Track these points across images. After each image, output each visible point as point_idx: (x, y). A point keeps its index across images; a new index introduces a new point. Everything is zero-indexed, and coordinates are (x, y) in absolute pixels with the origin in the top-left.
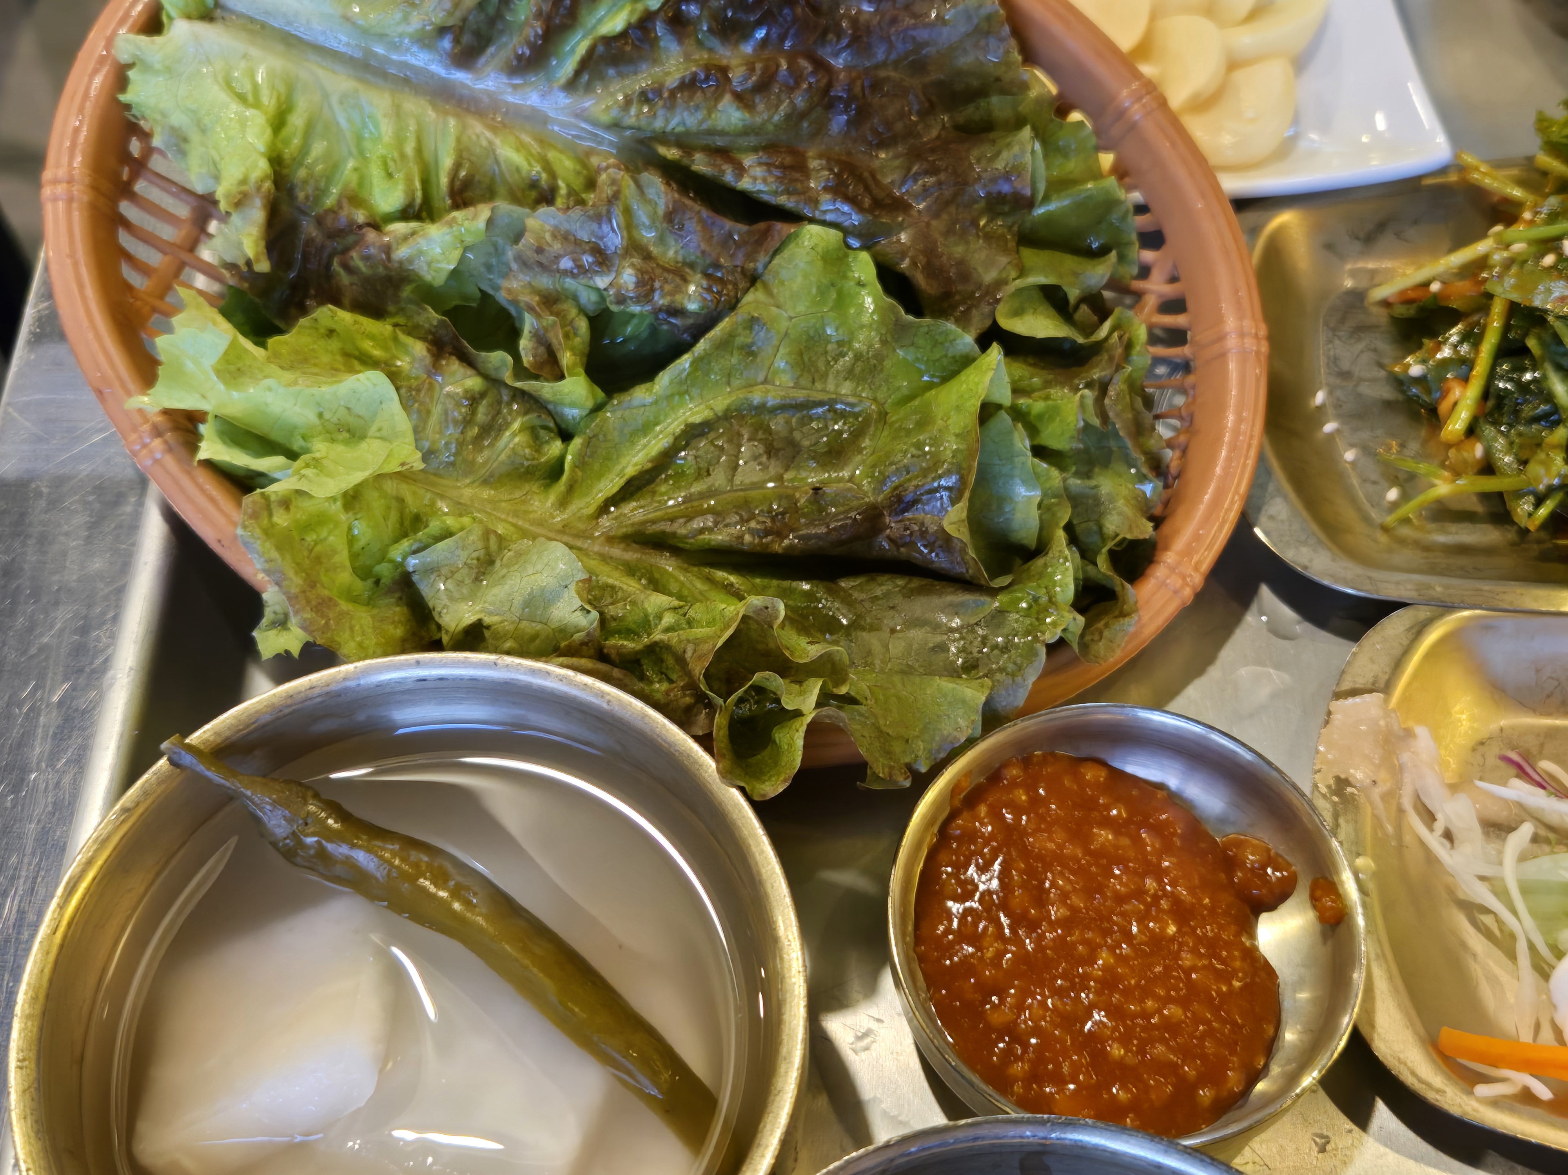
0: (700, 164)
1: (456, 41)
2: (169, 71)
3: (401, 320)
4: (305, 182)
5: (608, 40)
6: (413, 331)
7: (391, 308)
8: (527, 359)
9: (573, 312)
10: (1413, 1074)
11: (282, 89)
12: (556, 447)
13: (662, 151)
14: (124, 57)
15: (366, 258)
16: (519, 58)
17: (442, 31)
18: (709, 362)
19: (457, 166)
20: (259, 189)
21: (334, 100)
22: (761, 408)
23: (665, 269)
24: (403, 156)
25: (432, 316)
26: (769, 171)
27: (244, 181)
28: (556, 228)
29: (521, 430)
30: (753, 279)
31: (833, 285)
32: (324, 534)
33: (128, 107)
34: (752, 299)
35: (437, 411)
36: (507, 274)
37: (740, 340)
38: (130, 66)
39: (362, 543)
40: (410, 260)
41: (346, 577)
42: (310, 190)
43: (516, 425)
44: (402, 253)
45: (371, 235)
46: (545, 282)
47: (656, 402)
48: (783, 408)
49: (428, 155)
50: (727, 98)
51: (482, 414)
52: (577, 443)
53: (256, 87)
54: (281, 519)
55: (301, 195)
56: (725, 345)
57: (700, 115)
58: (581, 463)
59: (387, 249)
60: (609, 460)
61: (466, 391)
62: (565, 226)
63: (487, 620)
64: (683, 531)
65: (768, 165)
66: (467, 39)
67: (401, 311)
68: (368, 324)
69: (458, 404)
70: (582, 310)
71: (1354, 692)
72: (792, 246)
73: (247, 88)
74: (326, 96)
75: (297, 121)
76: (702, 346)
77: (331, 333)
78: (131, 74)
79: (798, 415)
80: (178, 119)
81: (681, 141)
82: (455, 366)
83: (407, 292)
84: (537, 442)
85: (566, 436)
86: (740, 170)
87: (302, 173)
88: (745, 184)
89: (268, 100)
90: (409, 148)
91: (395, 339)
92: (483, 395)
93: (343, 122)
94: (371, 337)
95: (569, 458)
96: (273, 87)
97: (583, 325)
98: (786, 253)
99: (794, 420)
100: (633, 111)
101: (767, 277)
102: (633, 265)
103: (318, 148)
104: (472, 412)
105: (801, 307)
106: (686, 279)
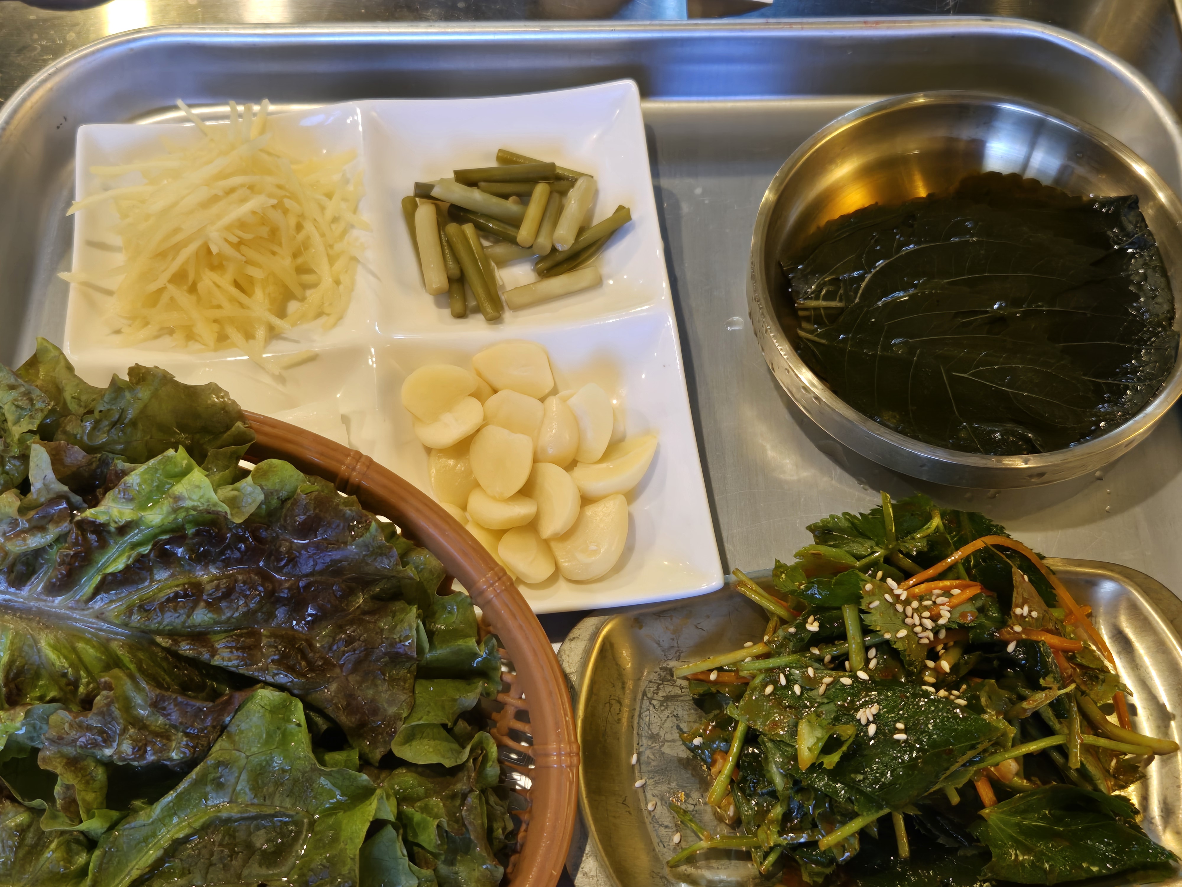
0: (185, 648)
1: (10, 572)
5: (114, 574)
12: (81, 859)
13: (159, 640)
18: (190, 794)
22: (228, 820)
23: (157, 735)
26: (231, 652)
29: (58, 847)
30: (221, 731)
31: (278, 728)
34: (220, 746)
37: (211, 776)
43: (53, 846)
46: (69, 751)
47: (153, 823)
48: (244, 819)
50: (201, 606)
51: (29, 840)
52: (97, 853)
56: (201, 781)
57: (183, 617)
58: (100, 868)
61: (17, 825)
65: (231, 647)
69: (11, 836)
72: (249, 703)
79: (255, 822)
81: (173, 634)
82: (8, 807)
84: (70, 855)
85: (91, 848)
86: (213, 652)
88: (217, 661)
92: (28, 826)
95: (91, 866)
97: (100, 774)
98: (244, 711)
99: (252, 826)
100: (135, 615)
101: (232, 728)
102: (132, 738)
104: (22, 839)
105: (255, 749)
106: (169, 739)
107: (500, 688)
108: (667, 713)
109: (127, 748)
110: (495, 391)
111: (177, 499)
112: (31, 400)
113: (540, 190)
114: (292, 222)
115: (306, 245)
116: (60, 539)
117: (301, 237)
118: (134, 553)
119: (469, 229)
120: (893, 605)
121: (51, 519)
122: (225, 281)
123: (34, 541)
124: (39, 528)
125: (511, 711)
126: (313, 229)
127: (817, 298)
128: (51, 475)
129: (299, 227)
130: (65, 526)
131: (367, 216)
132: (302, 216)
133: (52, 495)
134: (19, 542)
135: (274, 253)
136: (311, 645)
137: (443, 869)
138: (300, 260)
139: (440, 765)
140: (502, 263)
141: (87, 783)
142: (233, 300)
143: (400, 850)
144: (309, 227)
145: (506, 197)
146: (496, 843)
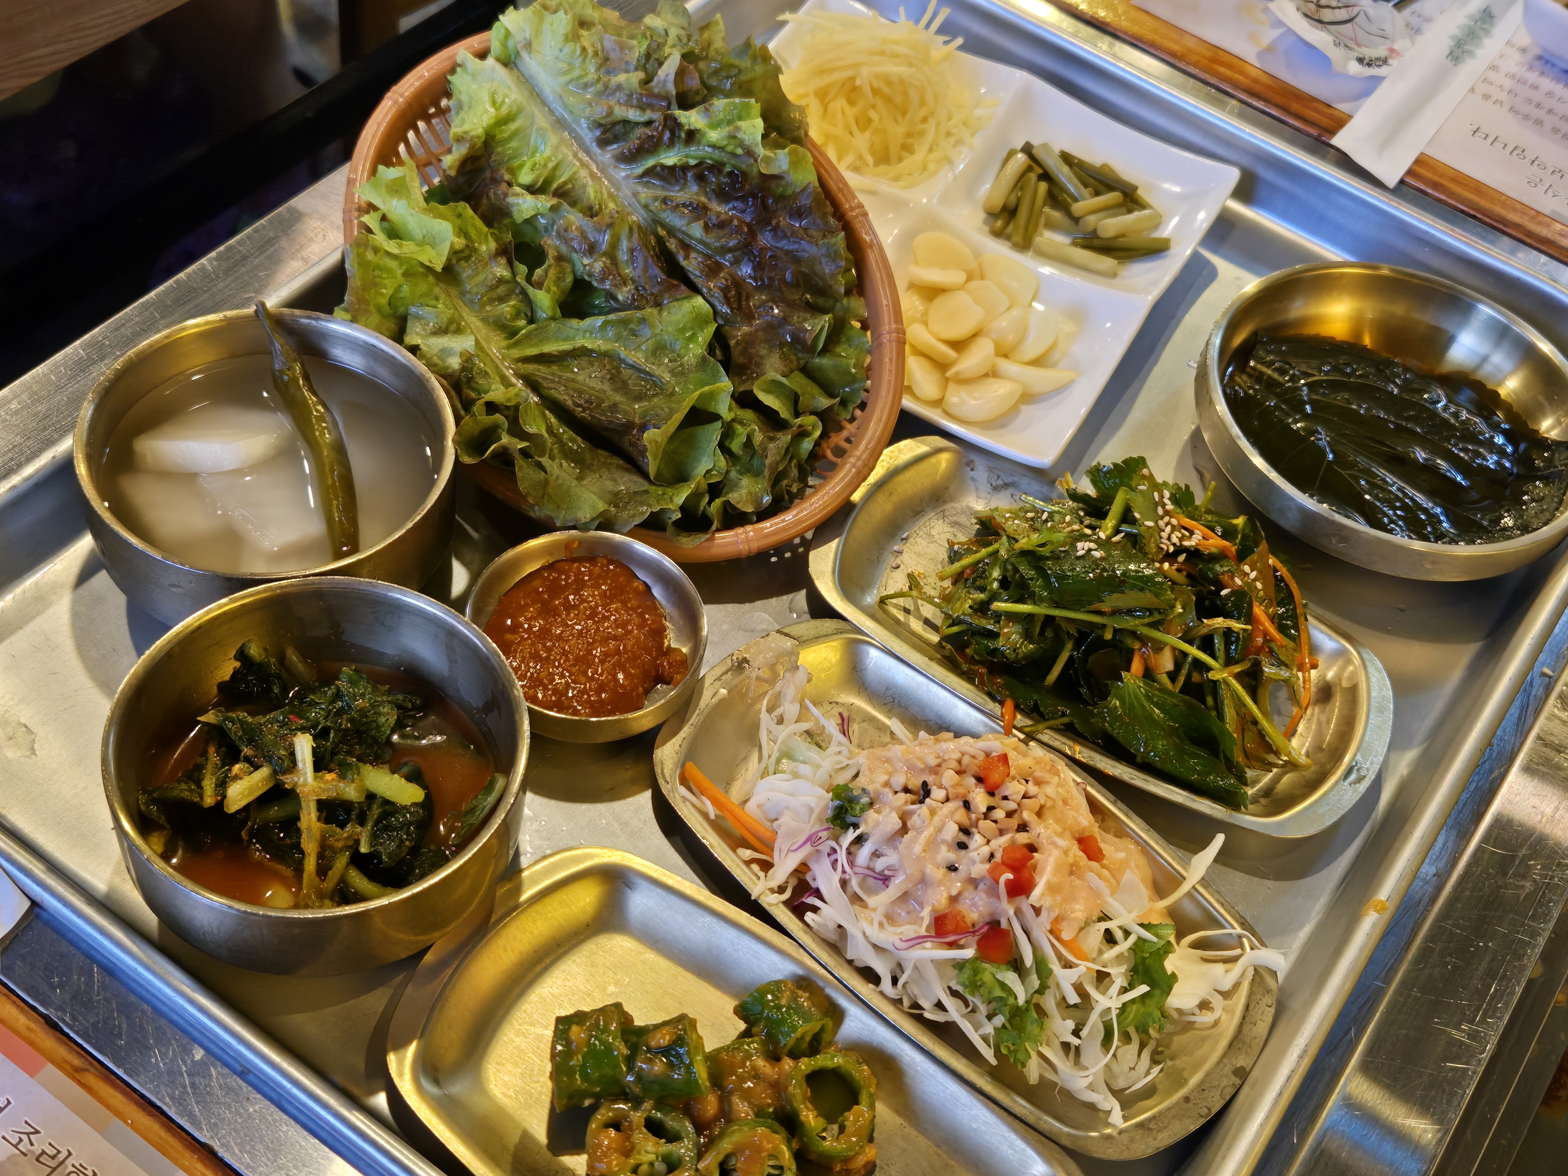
0: (672, 245)
1: (603, 133)
2: (474, 76)
3: (496, 232)
4: (499, 154)
5: (663, 167)
6: (497, 240)
7: (496, 225)
8: (535, 277)
9: (569, 270)
10: (662, 770)
11: (515, 110)
12: (522, 322)
13: (659, 229)
14: (459, 61)
15: (495, 194)
16: (623, 153)
17: (600, 125)
18: (612, 326)
19: (565, 183)
20: (471, 139)
21: (535, 128)
22: (622, 361)
23: (620, 275)
24: (545, 165)
25: (508, 237)
26: (699, 265)
27: (466, 133)
28: (581, 226)
29: (513, 306)
30: (658, 305)
31: (691, 329)
32: (385, 275)
33: (449, 82)
34: (649, 312)
35: (481, 277)
36: (550, 236)
37: (632, 326)
38: (460, 66)
39: (401, 295)
40: (512, 205)
41: (384, 301)
42: (498, 158)
43: (512, 304)
44: (511, 200)
45: (504, 186)
46: (564, 249)
47: (579, 329)
48: (632, 367)
49: (558, 173)
50: (701, 223)
51: (502, 290)
52: (533, 326)
53: (503, 102)
54: (370, 256)
55: (493, 158)
56: (624, 322)
57: (684, 222)
58: (528, 336)
59: (506, 195)
60: (541, 342)
61: (500, 276)
62: (585, 228)
63: (422, 346)
64: (545, 385)
65: (700, 262)
66: (609, 135)
67: (499, 229)
68: (479, 222)
69: (493, 280)
70: (574, 272)
71: (787, 635)
72: (686, 300)
73: (499, 100)
74: (532, 123)
75: (513, 126)
76: (612, 317)
77: (460, 216)
78: (458, 69)
79: (636, 373)
80: (464, 98)
81: (671, 231)
82: (503, 261)
83: (506, 221)
84: (517, 315)
85: (531, 321)
86: (687, 257)
87: (500, 149)
88: (684, 263)
89: (504, 110)
90: (551, 165)
91: (486, 236)
92: (507, 282)
93: (532, 139)
94: (476, 228)
95: (524, 332)
96: (510, 107)
97: (569, 279)
98: (681, 302)
99: (633, 374)
100: (657, 204)
101: (665, 307)
102: (604, 263)
103: (514, 144)
104: (497, 287)
105: (670, 329)
106: (625, 284)
107: (848, 417)
108: (950, 529)
109: (598, 266)
110: (982, 278)
111: (738, 129)
112: (689, 40)
113: (1112, 197)
114: (923, 113)
115: (921, 134)
116: (649, 123)
117: (921, 126)
118: (685, 160)
119: (1043, 186)
120: (1156, 504)
121: (651, 107)
122: (851, 112)
123: (633, 115)
124: (642, 108)
125: (845, 434)
126: (933, 129)
127: (1268, 367)
128: (672, 77)
129: (925, 120)
130: (657, 116)
131: (977, 141)
132: (932, 114)
133: (663, 93)
134: (624, 108)
135: (896, 121)
136: (748, 299)
137: (733, 474)
138: (910, 141)
139: (776, 413)
140: (1051, 225)
141: (559, 279)
142: (847, 127)
143: (716, 437)
144: (932, 123)
145: (1086, 186)
146: (777, 488)
